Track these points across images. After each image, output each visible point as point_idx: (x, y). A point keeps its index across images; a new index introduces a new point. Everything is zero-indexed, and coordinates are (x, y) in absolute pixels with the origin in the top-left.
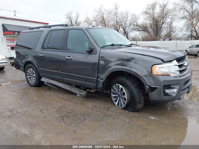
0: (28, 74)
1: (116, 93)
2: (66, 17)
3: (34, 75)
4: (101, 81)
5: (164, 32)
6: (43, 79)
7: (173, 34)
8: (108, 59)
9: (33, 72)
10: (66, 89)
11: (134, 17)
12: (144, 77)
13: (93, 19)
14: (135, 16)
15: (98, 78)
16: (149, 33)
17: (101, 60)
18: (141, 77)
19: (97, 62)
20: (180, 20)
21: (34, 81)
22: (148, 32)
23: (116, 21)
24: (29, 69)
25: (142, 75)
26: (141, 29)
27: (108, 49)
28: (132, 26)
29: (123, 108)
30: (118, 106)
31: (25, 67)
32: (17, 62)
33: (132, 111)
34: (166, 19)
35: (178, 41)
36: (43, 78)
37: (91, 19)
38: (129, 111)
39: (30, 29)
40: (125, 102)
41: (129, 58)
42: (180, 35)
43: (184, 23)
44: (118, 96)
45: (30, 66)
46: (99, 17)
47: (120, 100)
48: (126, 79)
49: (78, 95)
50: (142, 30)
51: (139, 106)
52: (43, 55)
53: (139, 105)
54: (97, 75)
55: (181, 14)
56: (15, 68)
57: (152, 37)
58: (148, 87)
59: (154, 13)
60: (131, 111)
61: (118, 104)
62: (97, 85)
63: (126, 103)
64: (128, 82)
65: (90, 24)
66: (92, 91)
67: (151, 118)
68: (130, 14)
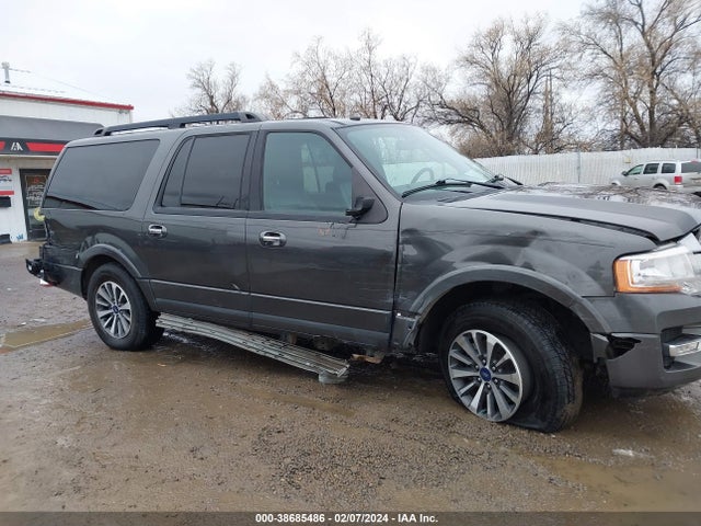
0: (98, 302)
1: (468, 363)
2: (191, 82)
3: (128, 306)
4: (409, 319)
5: (533, 125)
6: (166, 321)
7: (565, 132)
8: (433, 238)
9: (123, 293)
10: (262, 353)
11: (430, 77)
12: (586, 302)
13: (290, 88)
14: (434, 71)
15: (395, 308)
16: (485, 130)
17: (406, 242)
18: (575, 301)
19: (391, 248)
20: (584, 83)
21: (127, 330)
22: (482, 127)
23: (369, 90)
24: (105, 284)
25: (579, 296)
26: (456, 118)
27: (428, 198)
28: (425, 109)
29: (503, 419)
30: (480, 414)
31: (85, 276)
32: (53, 259)
33: (540, 431)
34: (539, 82)
35: (585, 155)
36: (163, 316)
37: (282, 87)
38: (530, 429)
39: (99, 132)
40: (513, 398)
41: (522, 231)
42: (588, 132)
43: (598, 91)
44: (478, 374)
45: (108, 272)
46: (309, 78)
47: (487, 390)
48: (514, 311)
49: (321, 379)
50: (459, 122)
51: (571, 409)
52: (164, 229)
53: (570, 405)
54: (391, 300)
55: (587, 61)
56: (46, 280)
57: (495, 142)
58: (605, 339)
59: (495, 61)
60: (535, 430)
61: (483, 404)
62: (391, 336)
63: (517, 400)
64: (524, 324)
65: (277, 103)
66: (369, 360)
67: (622, 451)
68: (418, 66)
